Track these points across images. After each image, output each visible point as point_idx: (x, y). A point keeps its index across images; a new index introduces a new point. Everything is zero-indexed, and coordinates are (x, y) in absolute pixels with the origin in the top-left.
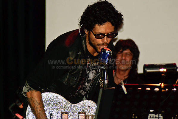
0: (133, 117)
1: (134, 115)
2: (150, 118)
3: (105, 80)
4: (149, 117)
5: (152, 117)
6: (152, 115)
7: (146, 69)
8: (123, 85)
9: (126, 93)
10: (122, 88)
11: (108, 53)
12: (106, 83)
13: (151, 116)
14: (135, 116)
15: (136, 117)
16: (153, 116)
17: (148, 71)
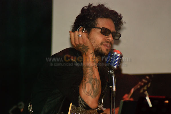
3: (113, 86)
9: (151, 105)
10: (146, 100)
12: (114, 90)
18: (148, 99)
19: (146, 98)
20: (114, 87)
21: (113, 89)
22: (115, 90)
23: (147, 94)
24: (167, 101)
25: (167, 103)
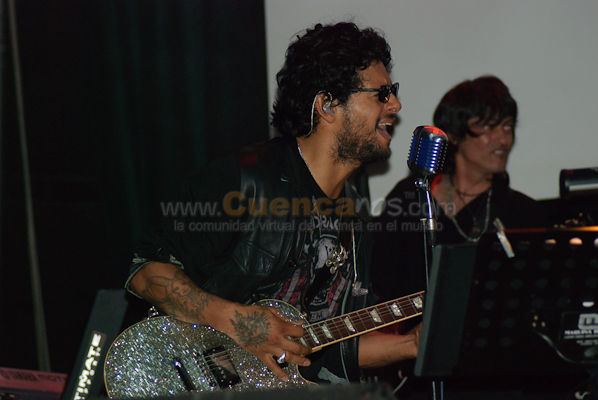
0: (534, 325)
1: (536, 318)
2: (585, 324)
3: (428, 218)
4: (581, 321)
5: (588, 322)
6: (589, 317)
7: (567, 184)
8: (503, 233)
9: (510, 254)
10: (498, 240)
11: (438, 140)
12: (432, 227)
13: (585, 320)
14: (539, 322)
15: (543, 324)
16: (593, 320)
17: (573, 187)
18: (502, 237)
19: (497, 237)
20: (431, 221)
21: (428, 226)
22: (434, 227)
23: (502, 227)
24: (553, 241)
25: (551, 245)
